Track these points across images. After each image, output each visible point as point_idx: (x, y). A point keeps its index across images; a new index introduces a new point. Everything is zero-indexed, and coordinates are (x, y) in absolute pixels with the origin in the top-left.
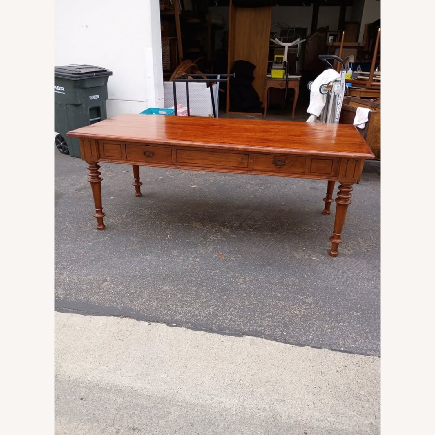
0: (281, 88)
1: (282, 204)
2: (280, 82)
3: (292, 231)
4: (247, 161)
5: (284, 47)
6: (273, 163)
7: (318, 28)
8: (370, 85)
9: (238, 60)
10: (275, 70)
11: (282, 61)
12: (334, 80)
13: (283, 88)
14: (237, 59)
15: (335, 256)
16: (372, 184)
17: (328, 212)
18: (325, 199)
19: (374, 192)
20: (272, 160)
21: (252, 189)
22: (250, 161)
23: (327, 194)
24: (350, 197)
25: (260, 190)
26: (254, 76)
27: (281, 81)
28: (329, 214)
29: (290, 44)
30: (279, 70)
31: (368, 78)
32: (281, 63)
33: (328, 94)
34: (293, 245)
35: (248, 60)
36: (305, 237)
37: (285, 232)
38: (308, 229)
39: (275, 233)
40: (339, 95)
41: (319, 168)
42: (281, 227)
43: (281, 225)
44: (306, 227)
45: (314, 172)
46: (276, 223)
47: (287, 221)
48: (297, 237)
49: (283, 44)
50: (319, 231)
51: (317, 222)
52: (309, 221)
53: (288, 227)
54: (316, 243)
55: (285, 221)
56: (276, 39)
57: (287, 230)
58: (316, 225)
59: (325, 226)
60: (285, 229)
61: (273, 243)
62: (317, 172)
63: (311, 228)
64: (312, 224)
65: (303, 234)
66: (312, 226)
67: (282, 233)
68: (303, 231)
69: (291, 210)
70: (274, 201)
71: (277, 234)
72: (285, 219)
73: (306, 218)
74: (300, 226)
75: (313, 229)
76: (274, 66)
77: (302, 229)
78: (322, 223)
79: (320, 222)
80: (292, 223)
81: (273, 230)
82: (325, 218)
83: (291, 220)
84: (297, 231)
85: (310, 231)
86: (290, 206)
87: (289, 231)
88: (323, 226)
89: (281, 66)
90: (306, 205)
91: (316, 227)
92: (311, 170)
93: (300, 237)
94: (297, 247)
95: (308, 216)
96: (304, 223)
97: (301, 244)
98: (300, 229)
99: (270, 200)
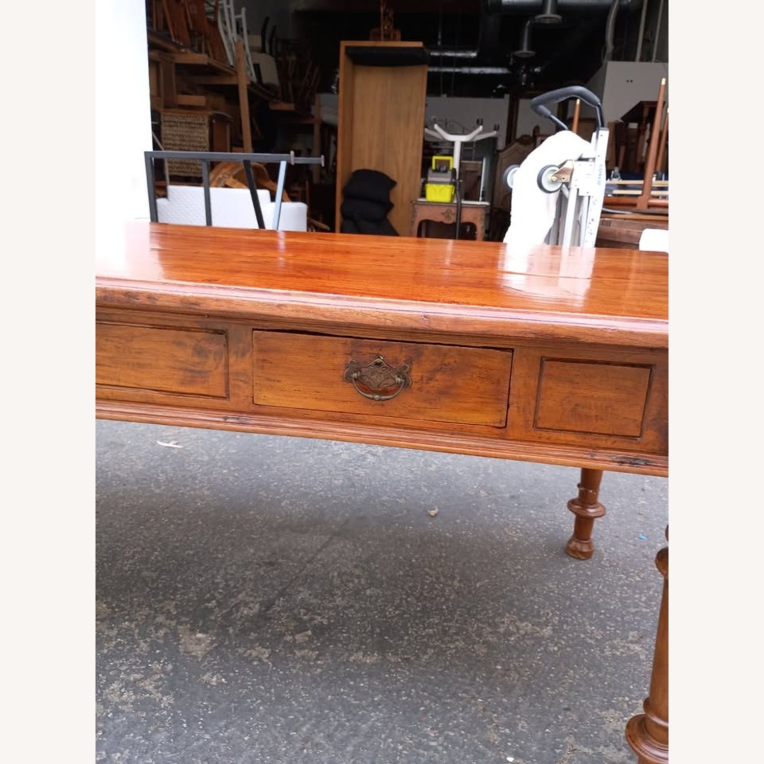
0: (446, 222)
1: (433, 513)
2: (444, 210)
3: (461, 644)
4: (221, 369)
5: (453, 143)
6: (348, 378)
7: (518, 136)
8: (646, 206)
9: (361, 168)
10: (434, 186)
11: (448, 168)
12: (577, 157)
13: (450, 222)
14: (356, 167)
17: (585, 550)
18: (573, 502)
20: (340, 360)
22: (239, 364)
23: (579, 486)
26: (392, 200)
27: (447, 208)
28: (588, 555)
29: (465, 138)
30: (442, 186)
31: (639, 192)
32: (446, 172)
33: (561, 192)
34: (463, 732)
35: (380, 170)
36: (511, 679)
37: (432, 651)
38: (522, 632)
39: (390, 654)
40: (589, 197)
41: (577, 405)
42: (417, 621)
43: (418, 609)
44: (512, 621)
45: (557, 426)
46: (401, 599)
47: (443, 590)
48: (478, 679)
49: (451, 138)
50: (563, 642)
51: (552, 594)
52: (524, 587)
53: (445, 621)
54: (559, 718)
55: (436, 589)
56: (436, 126)
57: (440, 639)
58: (549, 611)
59: (583, 616)
60: (434, 632)
61: (377, 721)
62: (568, 427)
63: (533, 625)
64: (535, 604)
65: (503, 662)
66: (534, 616)
67: (418, 657)
68: (502, 642)
69: (462, 535)
70: (405, 499)
71: (400, 660)
72: (438, 578)
73: (510, 574)
74: (489, 618)
75: (538, 629)
76: (431, 177)
77: (498, 630)
78: (571, 599)
79: (561, 592)
80: (461, 599)
81: (386, 638)
82: (577, 568)
83: (460, 581)
84: (479, 642)
85: (528, 642)
86: (459, 519)
87: (449, 642)
88: (576, 615)
89: (447, 177)
90: (510, 516)
91: (551, 618)
92: (540, 414)
93: (491, 680)
94: (481, 747)
95: (516, 564)
96: (503, 597)
97: (497, 726)
98: (489, 629)
99: (395, 497)
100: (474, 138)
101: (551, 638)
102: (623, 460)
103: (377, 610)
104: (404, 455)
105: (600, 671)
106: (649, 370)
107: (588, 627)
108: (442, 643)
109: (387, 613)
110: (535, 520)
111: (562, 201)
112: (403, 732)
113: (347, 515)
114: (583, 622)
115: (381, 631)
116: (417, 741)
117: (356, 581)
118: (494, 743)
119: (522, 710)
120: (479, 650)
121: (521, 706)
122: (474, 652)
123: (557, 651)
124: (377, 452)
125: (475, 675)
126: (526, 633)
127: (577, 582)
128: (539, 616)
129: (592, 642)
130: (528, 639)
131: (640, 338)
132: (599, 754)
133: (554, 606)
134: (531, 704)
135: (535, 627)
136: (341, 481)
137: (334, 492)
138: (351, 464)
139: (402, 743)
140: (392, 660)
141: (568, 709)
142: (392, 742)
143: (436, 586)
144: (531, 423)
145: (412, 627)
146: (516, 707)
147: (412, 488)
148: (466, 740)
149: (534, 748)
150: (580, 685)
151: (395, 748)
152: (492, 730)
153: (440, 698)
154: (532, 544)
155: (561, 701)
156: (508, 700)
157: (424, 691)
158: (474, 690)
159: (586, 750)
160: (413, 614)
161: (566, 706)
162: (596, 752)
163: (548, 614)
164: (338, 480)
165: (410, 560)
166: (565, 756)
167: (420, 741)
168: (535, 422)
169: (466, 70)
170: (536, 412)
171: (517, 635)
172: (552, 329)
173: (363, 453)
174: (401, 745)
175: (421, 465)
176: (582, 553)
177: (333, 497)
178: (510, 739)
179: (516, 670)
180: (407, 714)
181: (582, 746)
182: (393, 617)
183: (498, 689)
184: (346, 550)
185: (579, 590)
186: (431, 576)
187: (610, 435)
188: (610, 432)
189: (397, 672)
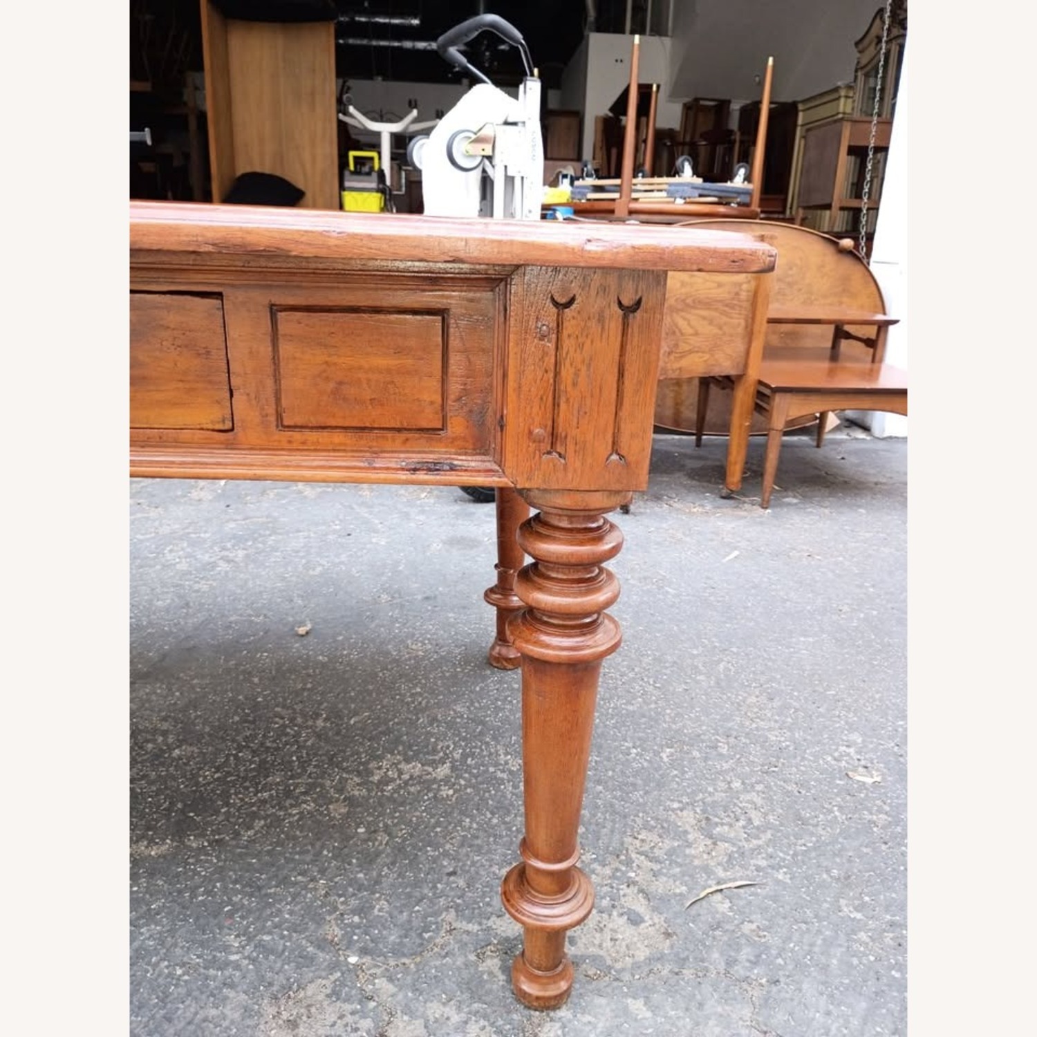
1: (302, 630)
3: (309, 807)
5: (378, 135)
8: (626, 212)
9: (248, 170)
10: (354, 194)
11: (372, 169)
12: (502, 121)
15: (549, 1005)
16: (678, 510)
17: (512, 655)
18: (492, 590)
19: (688, 539)
21: (183, 566)
23: (496, 566)
24: (609, 603)
25: (223, 566)
28: (516, 663)
29: (396, 127)
30: (366, 194)
31: (616, 195)
32: (369, 174)
33: (484, 171)
34: (286, 933)
35: (278, 173)
36: (377, 843)
37: (262, 822)
38: (405, 777)
39: (192, 838)
40: (522, 178)
41: (341, 383)
42: (247, 784)
43: (253, 766)
44: (394, 763)
45: (314, 422)
46: (228, 756)
47: (298, 734)
48: (325, 852)
49: (374, 126)
50: (463, 782)
51: (458, 720)
52: (420, 715)
53: (292, 777)
54: (437, 888)
55: (287, 734)
56: (351, 109)
57: (279, 804)
58: (450, 743)
59: (498, 742)
60: (271, 796)
61: (149, 939)
62: (334, 423)
63: (423, 765)
64: (432, 736)
65: (369, 823)
66: (428, 753)
67: (237, 835)
68: (373, 794)
69: (342, 656)
70: (265, 616)
71: (206, 844)
72: (292, 720)
73: (403, 701)
74: (361, 763)
75: (430, 769)
76: (349, 181)
77: (371, 779)
78: (483, 723)
79: (472, 716)
80: (323, 744)
81: (192, 814)
82: (500, 682)
83: (326, 720)
84: (337, 800)
85: (412, 789)
86: (341, 635)
87: (292, 806)
88: (487, 744)
89: (371, 182)
90: (418, 624)
91: (451, 752)
92: (284, 403)
93: (346, 850)
94: (310, 949)
95: (415, 686)
96: (388, 732)
97: (342, 915)
98: (357, 780)
99: (250, 616)
100: (407, 127)
101: (446, 781)
102: (418, 466)
103: (185, 777)
104: (276, 556)
105: (508, 813)
106: (440, 318)
107: (502, 756)
108: (280, 809)
109: (201, 779)
110: (452, 625)
111: (486, 184)
112: (188, 948)
113: (166, 647)
114: (497, 751)
115: (185, 805)
116: (210, 957)
117: (160, 739)
118: (332, 941)
119: (384, 885)
120: (335, 810)
121: (384, 879)
122: (328, 815)
123: (452, 796)
124: (236, 556)
125: (323, 847)
126: (412, 777)
127: (497, 699)
128: (435, 751)
129: (504, 776)
130: (412, 785)
131: (385, 246)
132: (489, 928)
133: (459, 735)
134: (399, 875)
135: (426, 768)
136: (168, 601)
137: (153, 617)
138: (189, 577)
139: (183, 965)
140: (194, 845)
141: (453, 873)
142: (167, 967)
143: (288, 730)
144: (273, 419)
145: (236, 794)
146: (377, 882)
147: (279, 600)
148: (288, 944)
149: (392, 938)
150: (477, 838)
151: (170, 975)
152: (333, 922)
153: (259, 888)
154: (442, 657)
155: (445, 863)
156: (365, 874)
157: (236, 882)
158: (316, 869)
159: (470, 927)
160: (242, 775)
161: (451, 869)
162: (484, 927)
163: (448, 747)
164: (164, 600)
165: (255, 700)
166: (437, 941)
167: (214, 957)
168: (279, 417)
169: (408, 44)
170: (278, 400)
171: (398, 782)
172: (240, 234)
173: (213, 560)
174: (181, 968)
175: (300, 568)
176: (508, 660)
177: (150, 624)
178: (357, 931)
179: (385, 831)
180: (202, 921)
181: (464, 923)
182: (209, 784)
183: (354, 861)
184: (154, 697)
185: (498, 709)
186: (282, 718)
187: (399, 430)
188: (398, 425)
189: (198, 861)
